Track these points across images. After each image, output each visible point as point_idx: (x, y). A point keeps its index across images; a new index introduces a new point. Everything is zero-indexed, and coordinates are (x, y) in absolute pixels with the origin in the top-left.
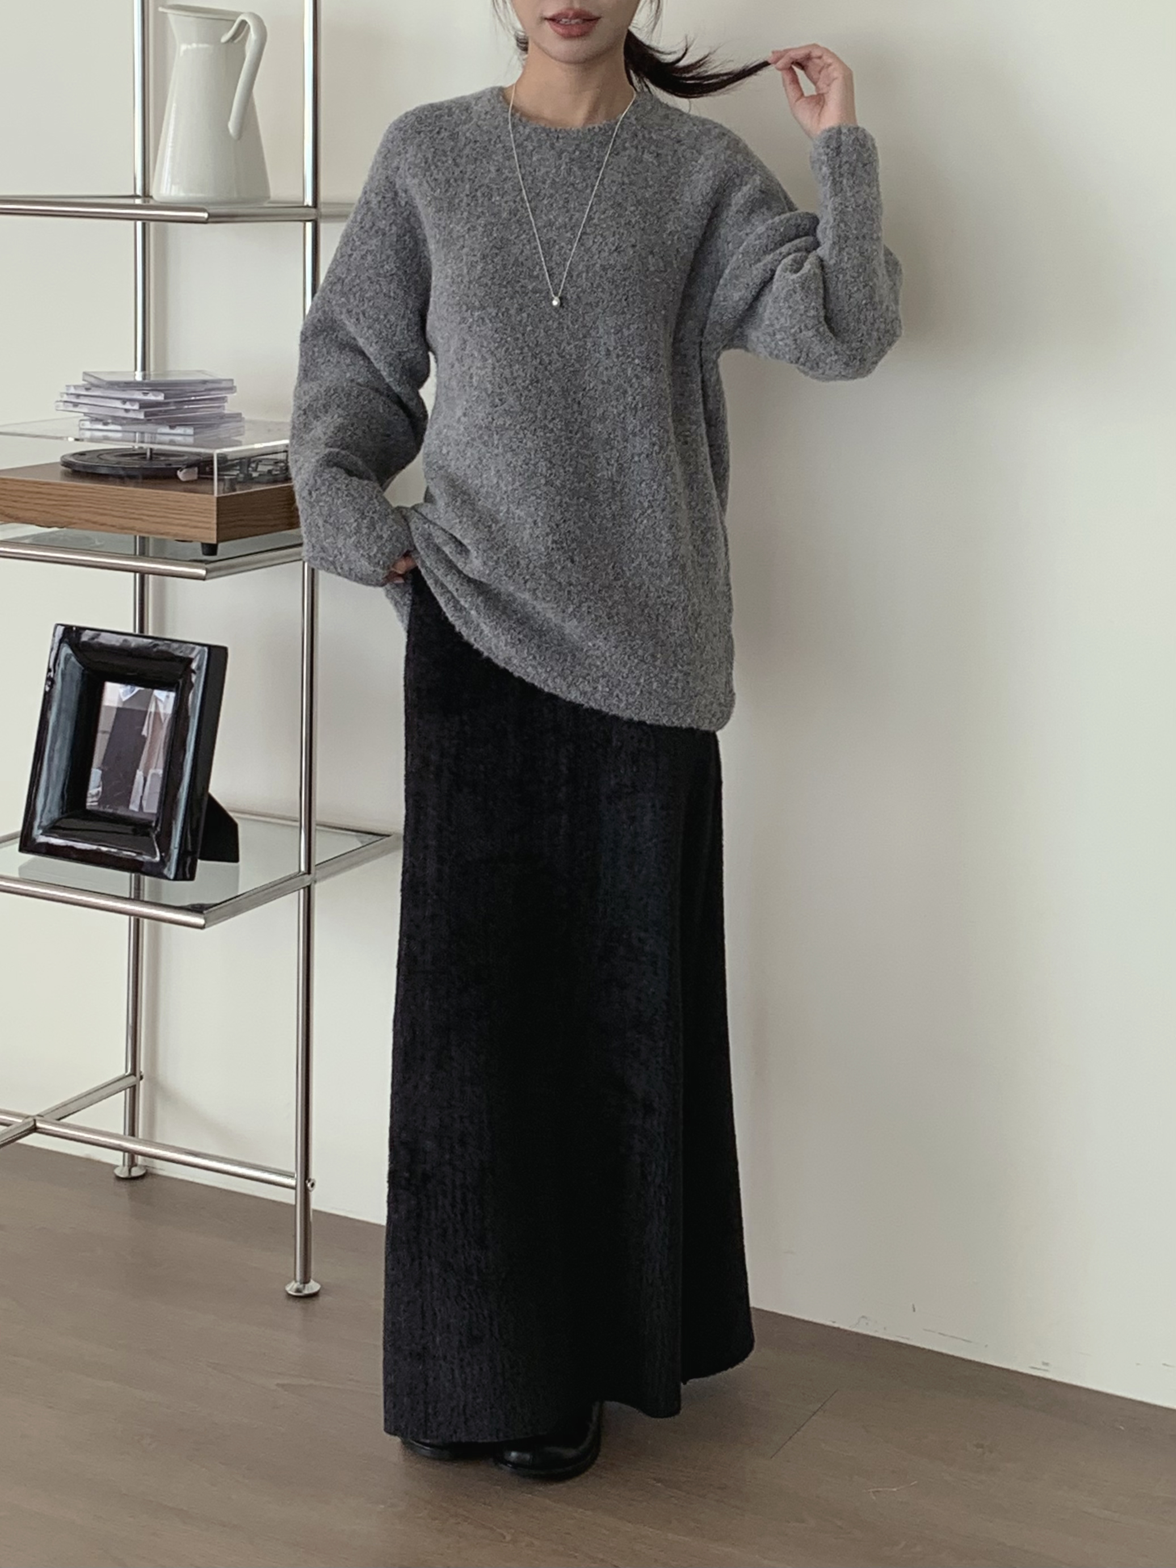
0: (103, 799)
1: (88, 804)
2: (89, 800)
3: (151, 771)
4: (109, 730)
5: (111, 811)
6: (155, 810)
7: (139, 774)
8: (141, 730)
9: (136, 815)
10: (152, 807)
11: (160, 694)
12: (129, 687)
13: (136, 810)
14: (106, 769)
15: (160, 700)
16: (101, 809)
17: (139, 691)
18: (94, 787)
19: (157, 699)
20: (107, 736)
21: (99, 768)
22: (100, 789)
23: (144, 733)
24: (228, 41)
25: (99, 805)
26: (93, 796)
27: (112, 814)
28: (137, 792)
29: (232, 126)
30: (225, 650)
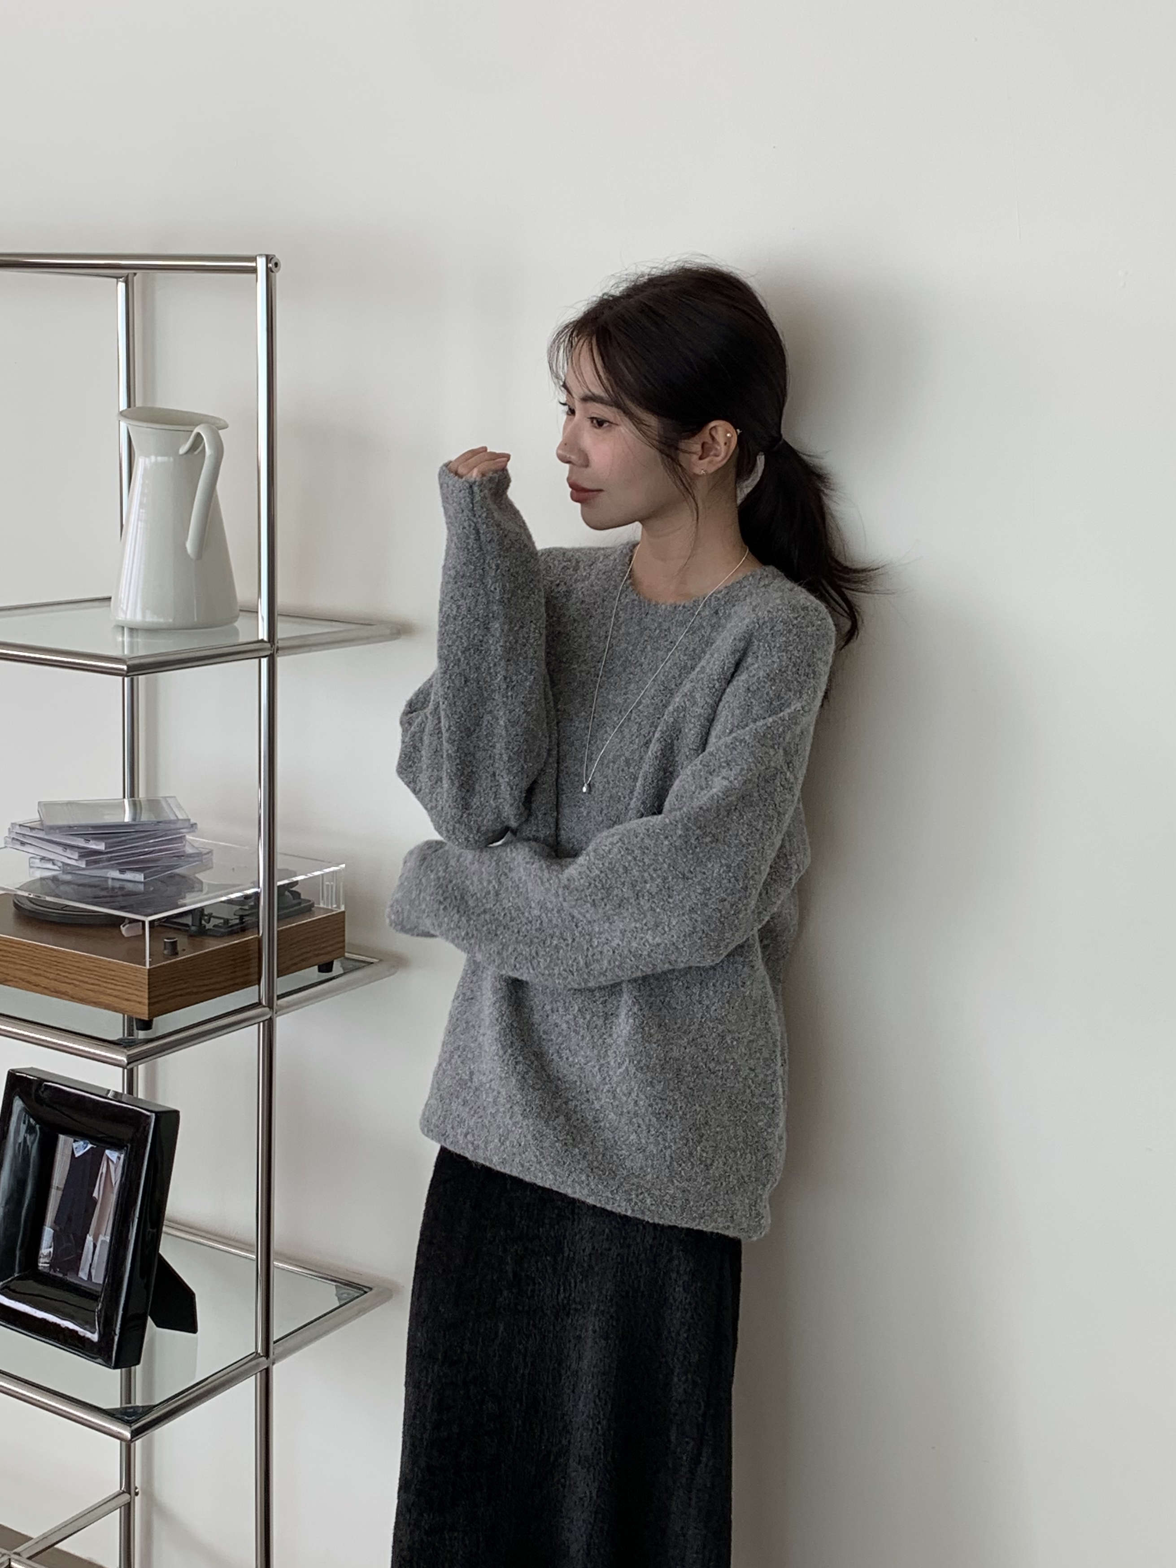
0: (54, 1262)
1: (40, 1265)
2: (42, 1260)
3: (101, 1238)
4: (62, 1186)
5: (61, 1275)
6: (101, 1282)
7: (89, 1239)
8: (92, 1194)
9: (84, 1284)
10: (99, 1278)
11: (112, 1155)
12: (81, 1143)
13: (86, 1279)
14: (58, 1228)
15: (112, 1162)
16: (52, 1272)
17: (92, 1148)
18: (46, 1248)
19: (108, 1158)
20: (60, 1193)
21: (51, 1227)
22: (51, 1250)
23: (95, 1194)
24: (187, 452)
25: (50, 1267)
26: (45, 1257)
27: (61, 1279)
28: (87, 1257)
29: (190, 546)
30: (176, 1113)
